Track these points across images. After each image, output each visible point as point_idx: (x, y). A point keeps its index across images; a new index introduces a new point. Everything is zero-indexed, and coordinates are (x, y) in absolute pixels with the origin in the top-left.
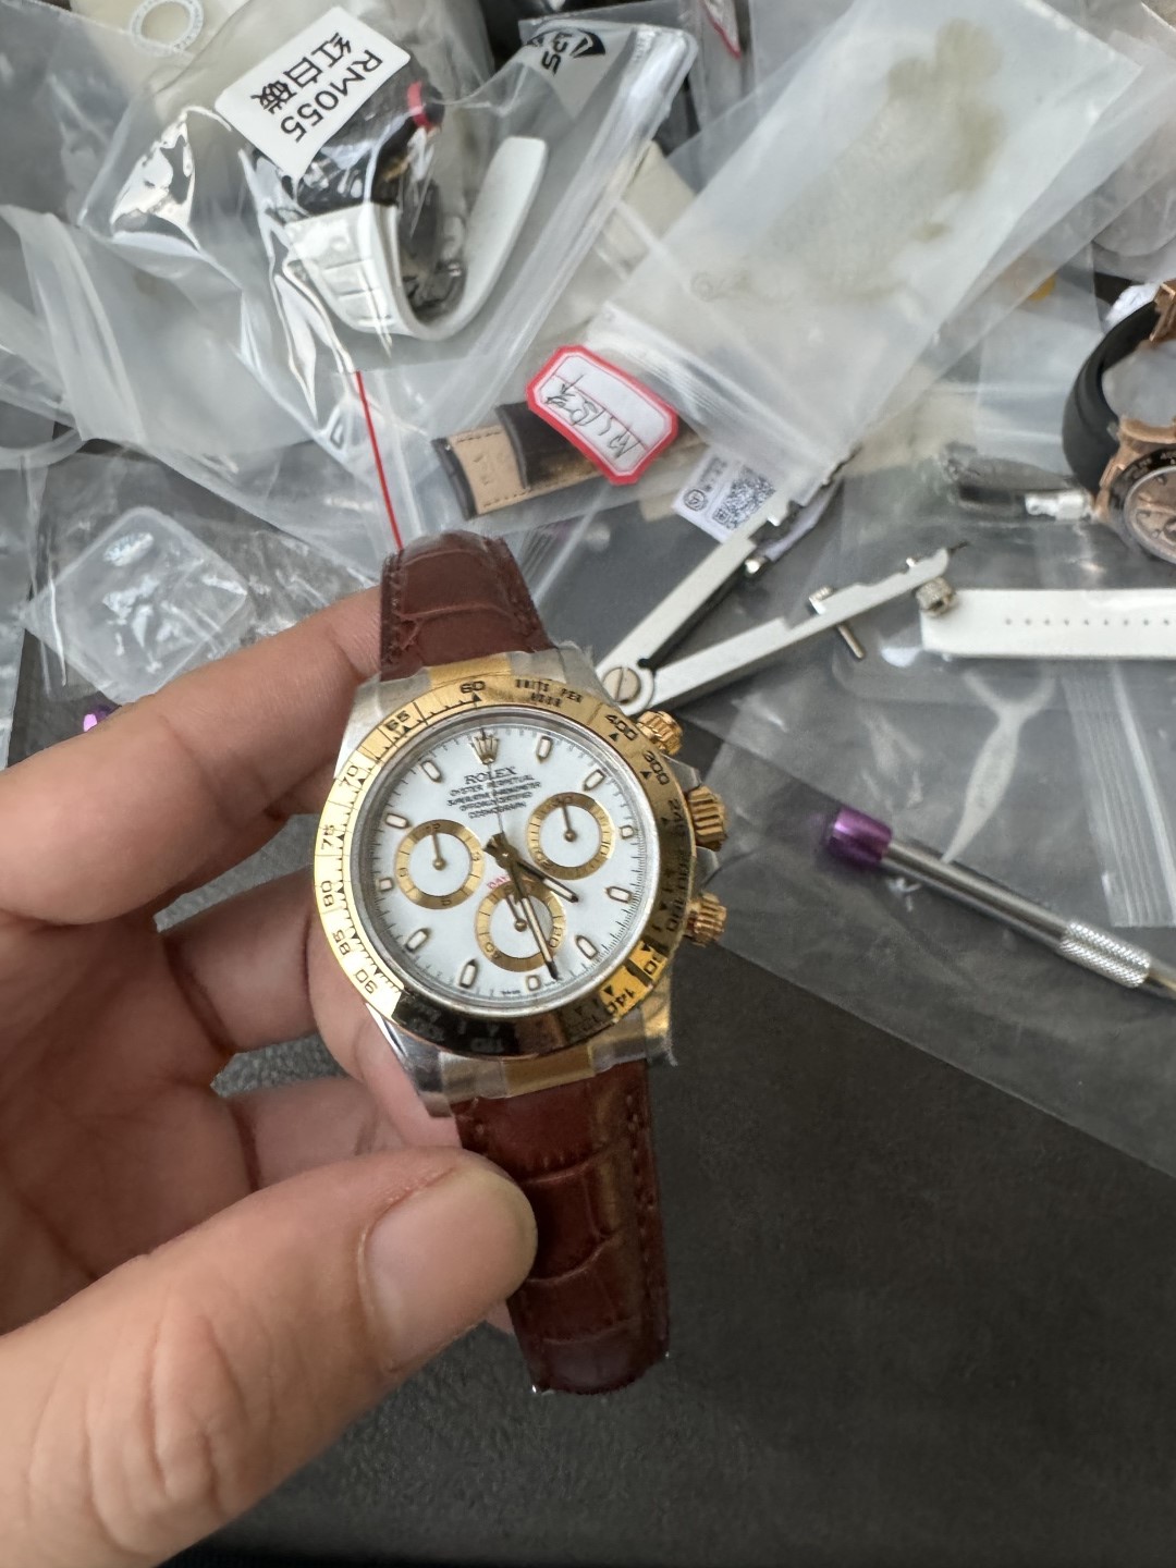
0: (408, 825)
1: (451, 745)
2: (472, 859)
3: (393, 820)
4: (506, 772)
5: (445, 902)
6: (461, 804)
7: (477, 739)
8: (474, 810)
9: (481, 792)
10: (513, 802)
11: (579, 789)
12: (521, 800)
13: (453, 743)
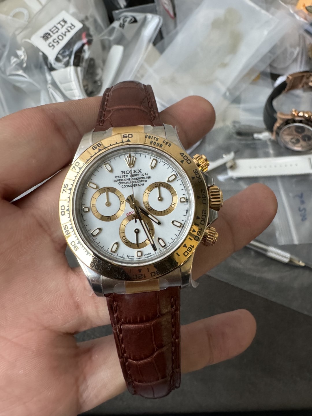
0: (97, 187)
1: (117, 158)
2: (120, 204)
3: (91, 185)
4: (138, 171)
5: (108, 219)
6: (119, 182)
7: (128, 157)
8: (123, 185)
9: (127, 178)
10: (140, 183)
11: (166, 181)
12: (142, 183)
13: (118, 157)
